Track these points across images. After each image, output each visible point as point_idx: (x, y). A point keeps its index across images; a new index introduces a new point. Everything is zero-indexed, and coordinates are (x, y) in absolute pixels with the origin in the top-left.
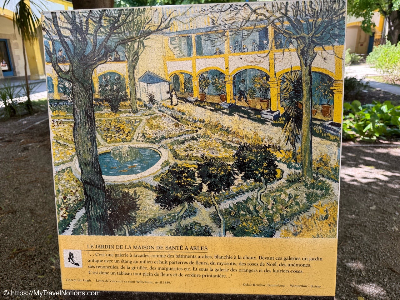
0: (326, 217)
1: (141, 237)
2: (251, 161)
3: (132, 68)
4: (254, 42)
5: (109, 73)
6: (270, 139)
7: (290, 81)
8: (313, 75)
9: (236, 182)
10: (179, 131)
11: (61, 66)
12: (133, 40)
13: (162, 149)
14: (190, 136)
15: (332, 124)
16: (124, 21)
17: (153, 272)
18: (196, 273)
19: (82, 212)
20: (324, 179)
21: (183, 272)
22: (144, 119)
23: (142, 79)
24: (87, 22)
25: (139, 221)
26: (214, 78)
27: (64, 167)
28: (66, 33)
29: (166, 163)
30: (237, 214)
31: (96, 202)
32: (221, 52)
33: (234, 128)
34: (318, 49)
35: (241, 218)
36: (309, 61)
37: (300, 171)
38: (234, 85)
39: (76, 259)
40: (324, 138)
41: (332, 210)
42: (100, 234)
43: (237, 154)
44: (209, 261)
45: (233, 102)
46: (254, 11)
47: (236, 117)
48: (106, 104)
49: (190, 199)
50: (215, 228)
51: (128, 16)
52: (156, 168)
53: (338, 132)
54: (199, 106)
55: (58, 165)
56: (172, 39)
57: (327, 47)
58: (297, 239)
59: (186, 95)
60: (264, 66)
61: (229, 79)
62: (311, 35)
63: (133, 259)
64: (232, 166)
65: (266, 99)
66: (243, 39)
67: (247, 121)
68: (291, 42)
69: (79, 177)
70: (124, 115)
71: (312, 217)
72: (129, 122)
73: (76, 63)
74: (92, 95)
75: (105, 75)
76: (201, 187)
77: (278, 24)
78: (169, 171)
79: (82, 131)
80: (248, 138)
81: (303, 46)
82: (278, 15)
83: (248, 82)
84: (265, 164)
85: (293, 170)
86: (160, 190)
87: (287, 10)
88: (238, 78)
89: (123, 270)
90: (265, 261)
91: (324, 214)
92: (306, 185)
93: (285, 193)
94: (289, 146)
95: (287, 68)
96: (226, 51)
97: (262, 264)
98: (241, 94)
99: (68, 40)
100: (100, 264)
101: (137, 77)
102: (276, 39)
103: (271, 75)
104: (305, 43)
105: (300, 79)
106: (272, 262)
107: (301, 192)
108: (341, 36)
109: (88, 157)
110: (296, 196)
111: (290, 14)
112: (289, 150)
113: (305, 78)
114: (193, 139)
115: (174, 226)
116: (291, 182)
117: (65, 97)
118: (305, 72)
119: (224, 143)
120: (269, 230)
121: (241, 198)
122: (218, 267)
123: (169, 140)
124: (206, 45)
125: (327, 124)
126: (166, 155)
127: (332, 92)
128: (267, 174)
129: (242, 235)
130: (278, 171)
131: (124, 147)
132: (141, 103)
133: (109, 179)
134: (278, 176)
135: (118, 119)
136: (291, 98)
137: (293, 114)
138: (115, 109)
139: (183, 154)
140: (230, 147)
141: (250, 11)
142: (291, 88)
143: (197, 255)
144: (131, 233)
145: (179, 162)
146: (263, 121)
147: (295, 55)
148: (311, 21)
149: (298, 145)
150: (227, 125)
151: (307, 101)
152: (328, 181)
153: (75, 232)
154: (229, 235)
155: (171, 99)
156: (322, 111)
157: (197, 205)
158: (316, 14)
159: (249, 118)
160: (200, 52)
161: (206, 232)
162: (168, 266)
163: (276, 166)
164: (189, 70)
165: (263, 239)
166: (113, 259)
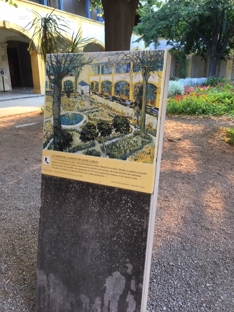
0: (150, 153)
1: (73, 154)
2: (119, 123)
3: (76, 79)
4: (124, 69)
5: (68, 81)
6: (128, 114)
7: (138, 87)
8: (148, 85)
9: (112, 133)
10: (92, 107)
11: (51, 77)
12: (78, 67)
13: (84, 115)
14: (96, 110)
15: (155, 108)
16: (75, 59)
17: (76, 170)
18: (93, 173)
19: (52, 140)
20: (150, 135)
21: (88, 172)
22: (79, 101)
23: (80, 84)
24: (62, 59)
25: (73, 146)
26: (107, 84)
27: (48, 120)
28: (54, 63)
29: (85, 122)
30: (112, 148)
31: (58, 136)
32: (111, 73)
33: (113, 108)
34: (151, 73)
35: (113, 150)
36: (147, 78)
37: (139, 130)
38: (115, 88)
39: (48, 161)
40: (151, 115)
41: (152, 150)
42: (58, 150)
43: (114, 120)
44: (98, 168)
45: (114, 95)
46: (126, 55)
47: (115, 102)
48: (65, 94)
49: (93, 139)
50: (102, 153)
51: (77, 56)
52: (81, 123)
53: (157, 112)
54: (100, 96)
55: (46, 119)
56: (93, 67)
57: (155, 72)
58: (136, 162)
59: (96, 92)
60: (128, 80)
61: (113, 85)
62: (148, 66)
63: (69, 163)
64: (112, 125)
65: (128, 95)
66: (120, 68)
67: (119, 104)
68: (140, 69)
69: (53, 124)
70: (71, 99)
71: (143, 152)
72: (73, 102)
73: (56, 76)
74: (61, 90)
75: (66, 81)
76: (98, 134)
77: (135, 61)
78: (86, 125)
79: (56, 105)
80: (119, 113)
81: (144, 71)
82: (135, 57)
83: (121, 87)
84: (125, 125)
85: (136, 129)
86: (82, 133)
87: (139, 55)
88: (117, 85)
89: (64, 168)
90: (121, 172)
91: (149, 152)
92: (141, 137)
93: (132, 140)
94: (136, 118)
95: (137, 81)
96: (113, 73)
97: (120, 173)
98: (117, 92)
99: (54, 66)
100: (56, 164)
101: (78, 83)
102: (134, 67)
103: (131, 84)
104: (146, 70)
105: (142, 86)
106: (124, 172)
107: (139, 140)
108: (162, 67)
109: (57, 116)
110: (137, 141)
111: (140, 56)
112: (135, 120)
113: (145, 86)
114: (97, 111)
115: (86, 150)
116: (136, 134)
117: (51, 90)
118: (145, 83)
119: (109, 114)
120: (124, 157)
121: (114, 141)
122: (102, 171)
123: (87, 111)
124: (105, 70)
125: (153, 108)
126: (85, 118)
127: (156, 93)
128: (126, 130)
129: (112, 158)
130: (130, 129)
131: (70, 112)
132: (78, 94)
133: (64, 127)
134: (130, 131)
135: (69, 100)
136: (138, 95)
137: (138, 103)
138: (69, 96)
139: (92, 118)
140: (111, 116)
141: (124, 55)
142: (138, 90)
143: (94, 165)
144: (69, 152)
145: (90, 121)
146: (126, 105)
147: (141, 75)
148: (149, 59)
149: (140, 117)
150: (111, 106)
151: (145, 96)
152: (151, 136)
153: (49, 149)
154: (108, 157)
155: (90, 93)
156: (151, 102)
157: (96, 142)
158: (151, 57)
159: (120, 103)
160: (103, 73)
161: (98, 155)
162: (82, 168)
163: (129, 127)
164: (98, 81)
165: (122, 160)
166: (61, 162)
